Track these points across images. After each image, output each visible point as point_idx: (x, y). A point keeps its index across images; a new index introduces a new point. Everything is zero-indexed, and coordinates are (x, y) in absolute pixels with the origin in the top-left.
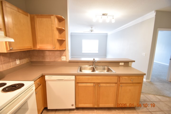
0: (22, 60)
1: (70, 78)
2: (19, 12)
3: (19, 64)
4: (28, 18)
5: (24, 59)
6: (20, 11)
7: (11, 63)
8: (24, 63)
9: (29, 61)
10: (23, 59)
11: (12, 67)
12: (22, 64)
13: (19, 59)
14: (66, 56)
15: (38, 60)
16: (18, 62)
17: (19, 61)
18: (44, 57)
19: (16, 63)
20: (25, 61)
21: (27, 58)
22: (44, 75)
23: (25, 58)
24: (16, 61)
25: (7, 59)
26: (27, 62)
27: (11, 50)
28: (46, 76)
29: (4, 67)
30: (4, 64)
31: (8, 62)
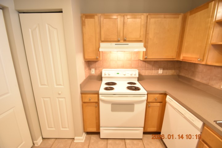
0: (165, 71)
1: (193, 121)
3: (161, 74)
4: (179, 20)
5: (169, 70)
7: (153, 71)
8: (167, 74)
9: (175, 74)
10: (167, 70)
11: (153, 75)
12: (165, 74)
13: (162, 69)
15: (187, 76)
16: (160, 72)
17: (162, 71)
18: (194, 73)
19: (158, 72)
20: (170, 72)
21: (175, 70)
22: (167, 93)
23: (171, 70)
24: (159, 70)
25: (150, 66)
26: (173, 75)
27: (146, 59)
28: (168, 96)
29: (146, 73)
30: (147, 70)
31: (151, 70)
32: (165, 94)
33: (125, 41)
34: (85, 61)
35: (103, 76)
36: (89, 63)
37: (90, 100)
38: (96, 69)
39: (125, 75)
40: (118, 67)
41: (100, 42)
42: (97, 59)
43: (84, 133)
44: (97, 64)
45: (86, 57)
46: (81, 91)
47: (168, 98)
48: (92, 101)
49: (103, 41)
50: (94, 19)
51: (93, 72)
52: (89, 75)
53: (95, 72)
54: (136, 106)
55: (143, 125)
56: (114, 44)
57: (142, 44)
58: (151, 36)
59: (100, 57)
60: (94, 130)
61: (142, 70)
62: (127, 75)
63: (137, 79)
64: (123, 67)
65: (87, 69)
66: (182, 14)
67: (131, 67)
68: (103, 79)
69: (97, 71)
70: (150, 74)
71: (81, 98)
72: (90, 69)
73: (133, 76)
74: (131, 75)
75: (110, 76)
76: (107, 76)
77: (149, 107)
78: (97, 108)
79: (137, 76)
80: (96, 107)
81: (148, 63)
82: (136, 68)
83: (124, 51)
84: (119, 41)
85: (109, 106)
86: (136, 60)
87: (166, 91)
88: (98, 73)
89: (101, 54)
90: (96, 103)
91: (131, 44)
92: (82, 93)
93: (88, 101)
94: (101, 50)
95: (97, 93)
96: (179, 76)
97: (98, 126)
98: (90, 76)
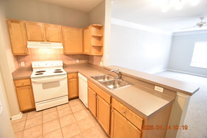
0: (81, 61)
2: (72, 30)
3: (78, 63)
4: (81, 32)
6: (74, 29)
7: (73, 61)
8: (82, 63)
9: (86, 62)
11: (73, 64)
12: (81, 63)
14: (102, 62)
17: (78, 61)
18: (93, 60)
19: (76, 62)
20: (83, 62)
21: (86, 60)
23: (84, 60)
24: (76, 60)
25: (71, 58)
26: (85, 63)
27: (65, 53)
28: (79, 73)
29: (69, 62)
30: (69, 61)
31: (71, 60)
32: (77, 73)
33: (48, 41)
34: (14, 56)
35: (33, 66)
36: (18, 57)
37: (23, 84)
38: (25, 62)
39: (52, 65)
40: (46, 60)
41: (27, 41)
42: (26, 53)
43: (21, 113)
44: (26, 58)
45: (15, 52)
46: (13, 78)
47: (79, 74)
48: (25, 84)
49: (29, 41)
50: (19, 24)
51: (23, 64)
52: (18, 67)
53: (25, 64)
54: (61, 82)
55: (67, 94)
56: (39, 43)
57: (61, 44)
58: (66, 39)
59: (28, 52)
60: (30, 107)
61: (66, 61)
62: (54, 65)
63: (62, 67)
64: (50, 59)
65: (16, 62)
66: (82, 29)
67: (57, 59)
68: (33, 69)
69: (26, 63)
70: (71, 63)
71: (14, 84)
72: (19, 62)
73: (59, 65)
74: (57, 64)
75: (40, 66)
76: (37, 66)
77: (70, 82)
78: (31, 89)
79: (62, 65)
80: (29, 89)
81: (69, 56)
82: (60, 60)
83: (50, 48)
84: (43, 41)
85: (41, 86)
86: (60, 55)
87: (78, 71)
88: (28, 65)
89: (29, 50)
90: (29, 85)
91: (53, 44)
92: (14, 80)
93: (21, 85)
94: (28, 47)
95: (30, 78)
96: (89, 63)
97: (33, 103)
98: (20, 68)
